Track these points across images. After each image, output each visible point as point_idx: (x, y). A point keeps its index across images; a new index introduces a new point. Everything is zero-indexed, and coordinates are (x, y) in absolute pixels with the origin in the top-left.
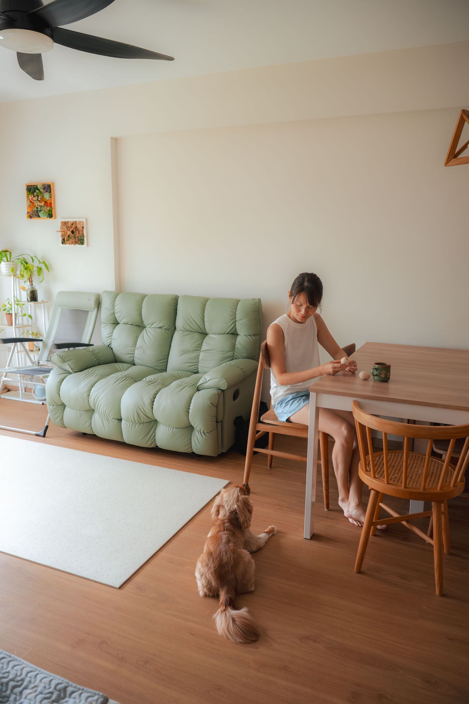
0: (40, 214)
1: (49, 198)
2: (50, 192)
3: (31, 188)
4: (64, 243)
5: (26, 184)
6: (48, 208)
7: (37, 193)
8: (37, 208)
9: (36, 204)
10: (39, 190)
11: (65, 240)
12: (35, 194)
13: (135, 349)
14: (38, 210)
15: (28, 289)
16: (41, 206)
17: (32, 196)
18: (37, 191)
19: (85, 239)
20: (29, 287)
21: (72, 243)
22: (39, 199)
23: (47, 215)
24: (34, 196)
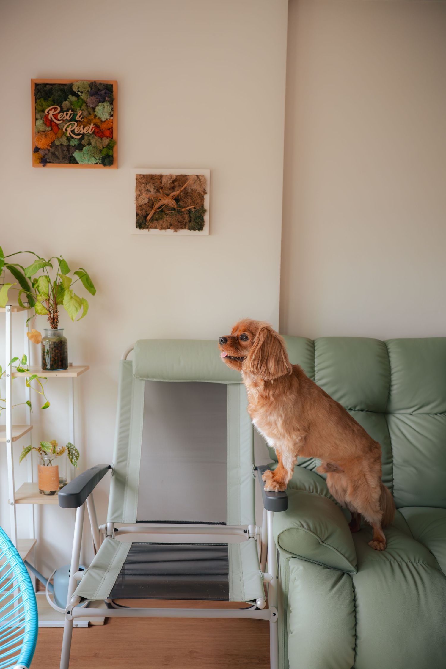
0: (77, 155)
1: (108, 117)
2: (112, 104)
3: (51, 89)
4: (143, 226)
5: (32, 80)
6: (106, 141)
7: (71, 103)
8: (69, 139)
9: (69, 129)
10: (78, 96)
11: (149, 218)
12: (66, 104)
13: (392, 466)
14: (69, 145)
15: (45, 338)
16: (83, 135)
17: (55, 109)
18: (73, 99)
19: (206, 218)
20: (50, 333)
21: (171, 225)
22: (78, 118)
23: (99, 157)
24: (62, 111)
